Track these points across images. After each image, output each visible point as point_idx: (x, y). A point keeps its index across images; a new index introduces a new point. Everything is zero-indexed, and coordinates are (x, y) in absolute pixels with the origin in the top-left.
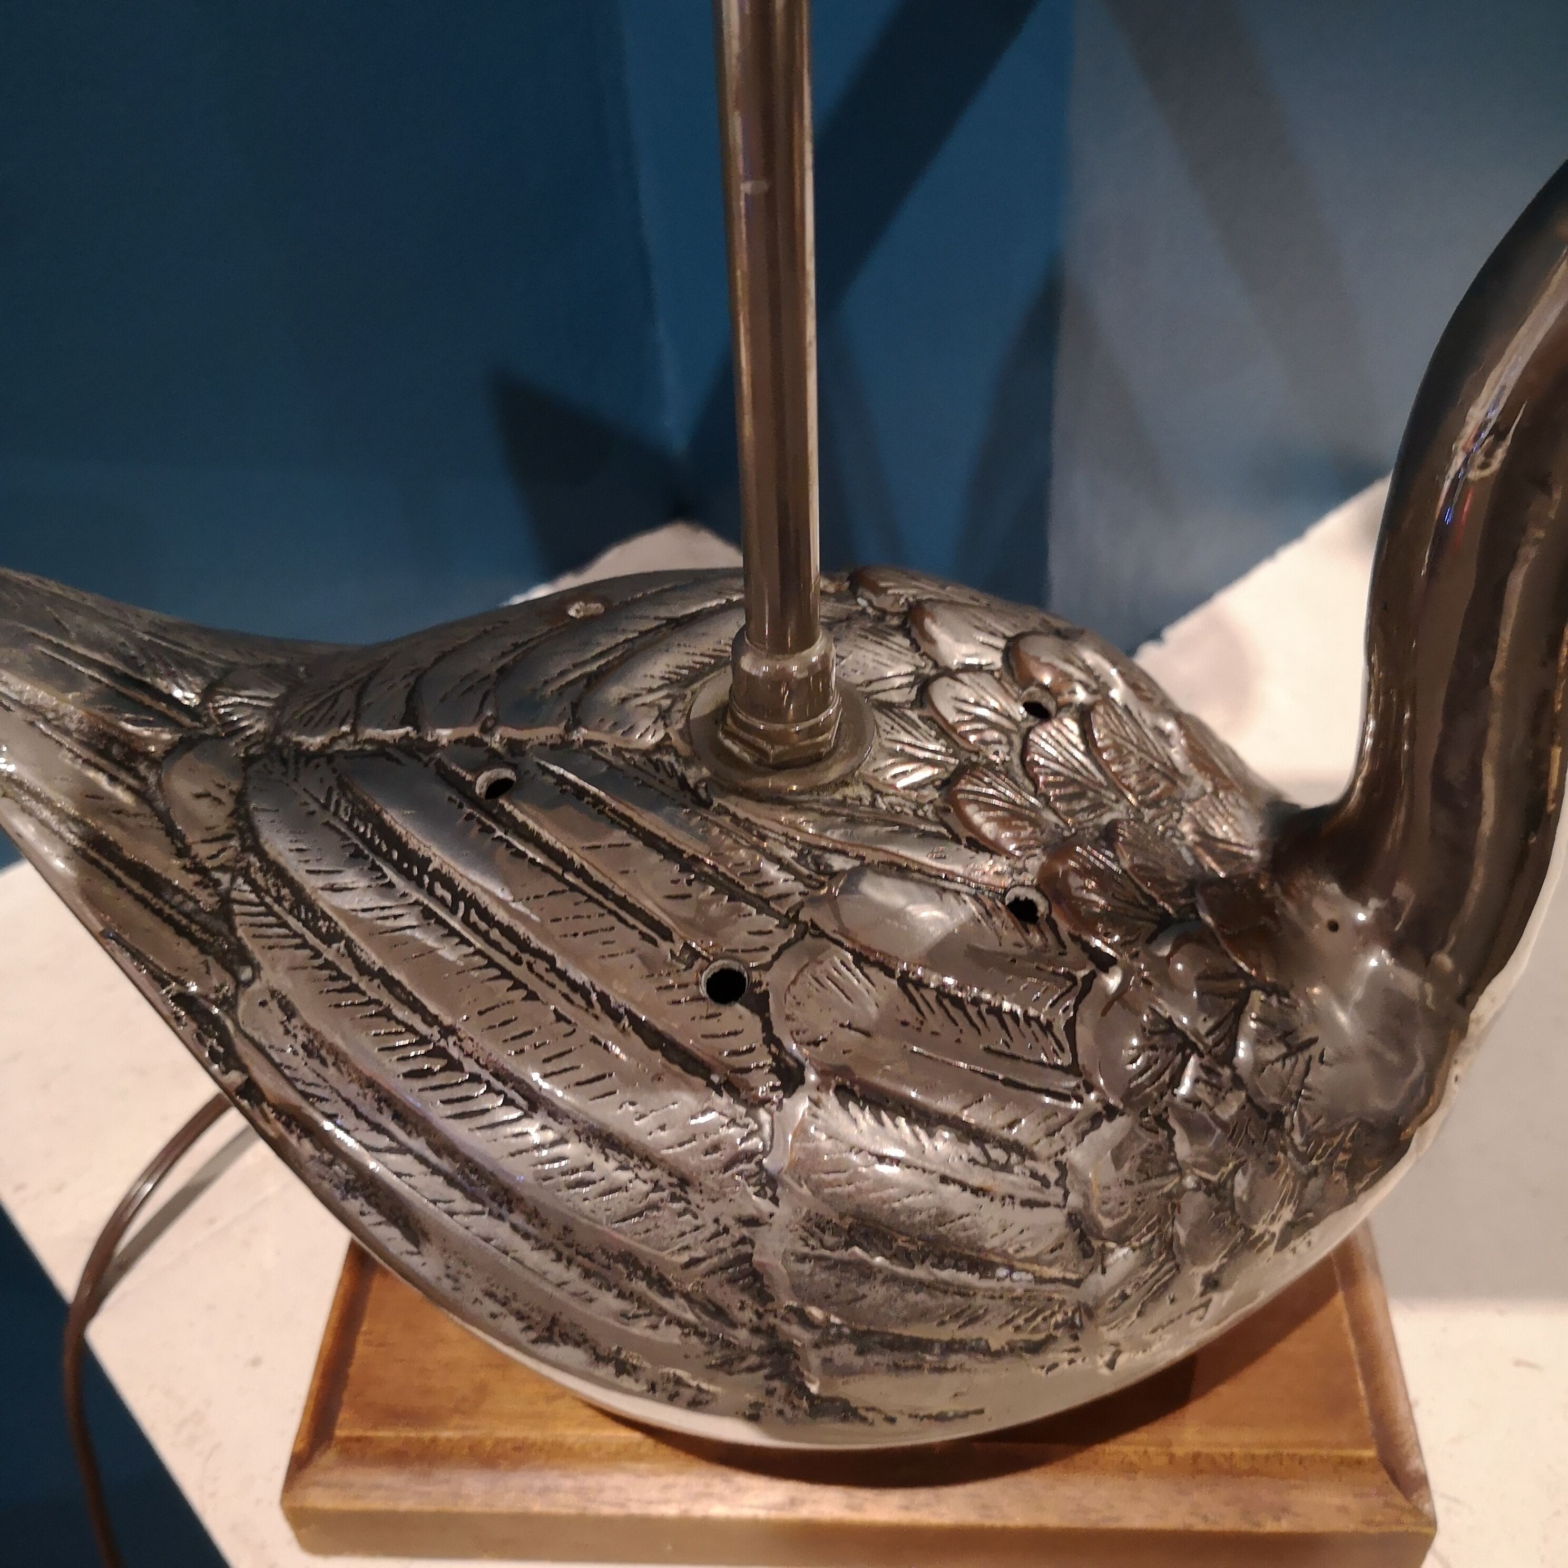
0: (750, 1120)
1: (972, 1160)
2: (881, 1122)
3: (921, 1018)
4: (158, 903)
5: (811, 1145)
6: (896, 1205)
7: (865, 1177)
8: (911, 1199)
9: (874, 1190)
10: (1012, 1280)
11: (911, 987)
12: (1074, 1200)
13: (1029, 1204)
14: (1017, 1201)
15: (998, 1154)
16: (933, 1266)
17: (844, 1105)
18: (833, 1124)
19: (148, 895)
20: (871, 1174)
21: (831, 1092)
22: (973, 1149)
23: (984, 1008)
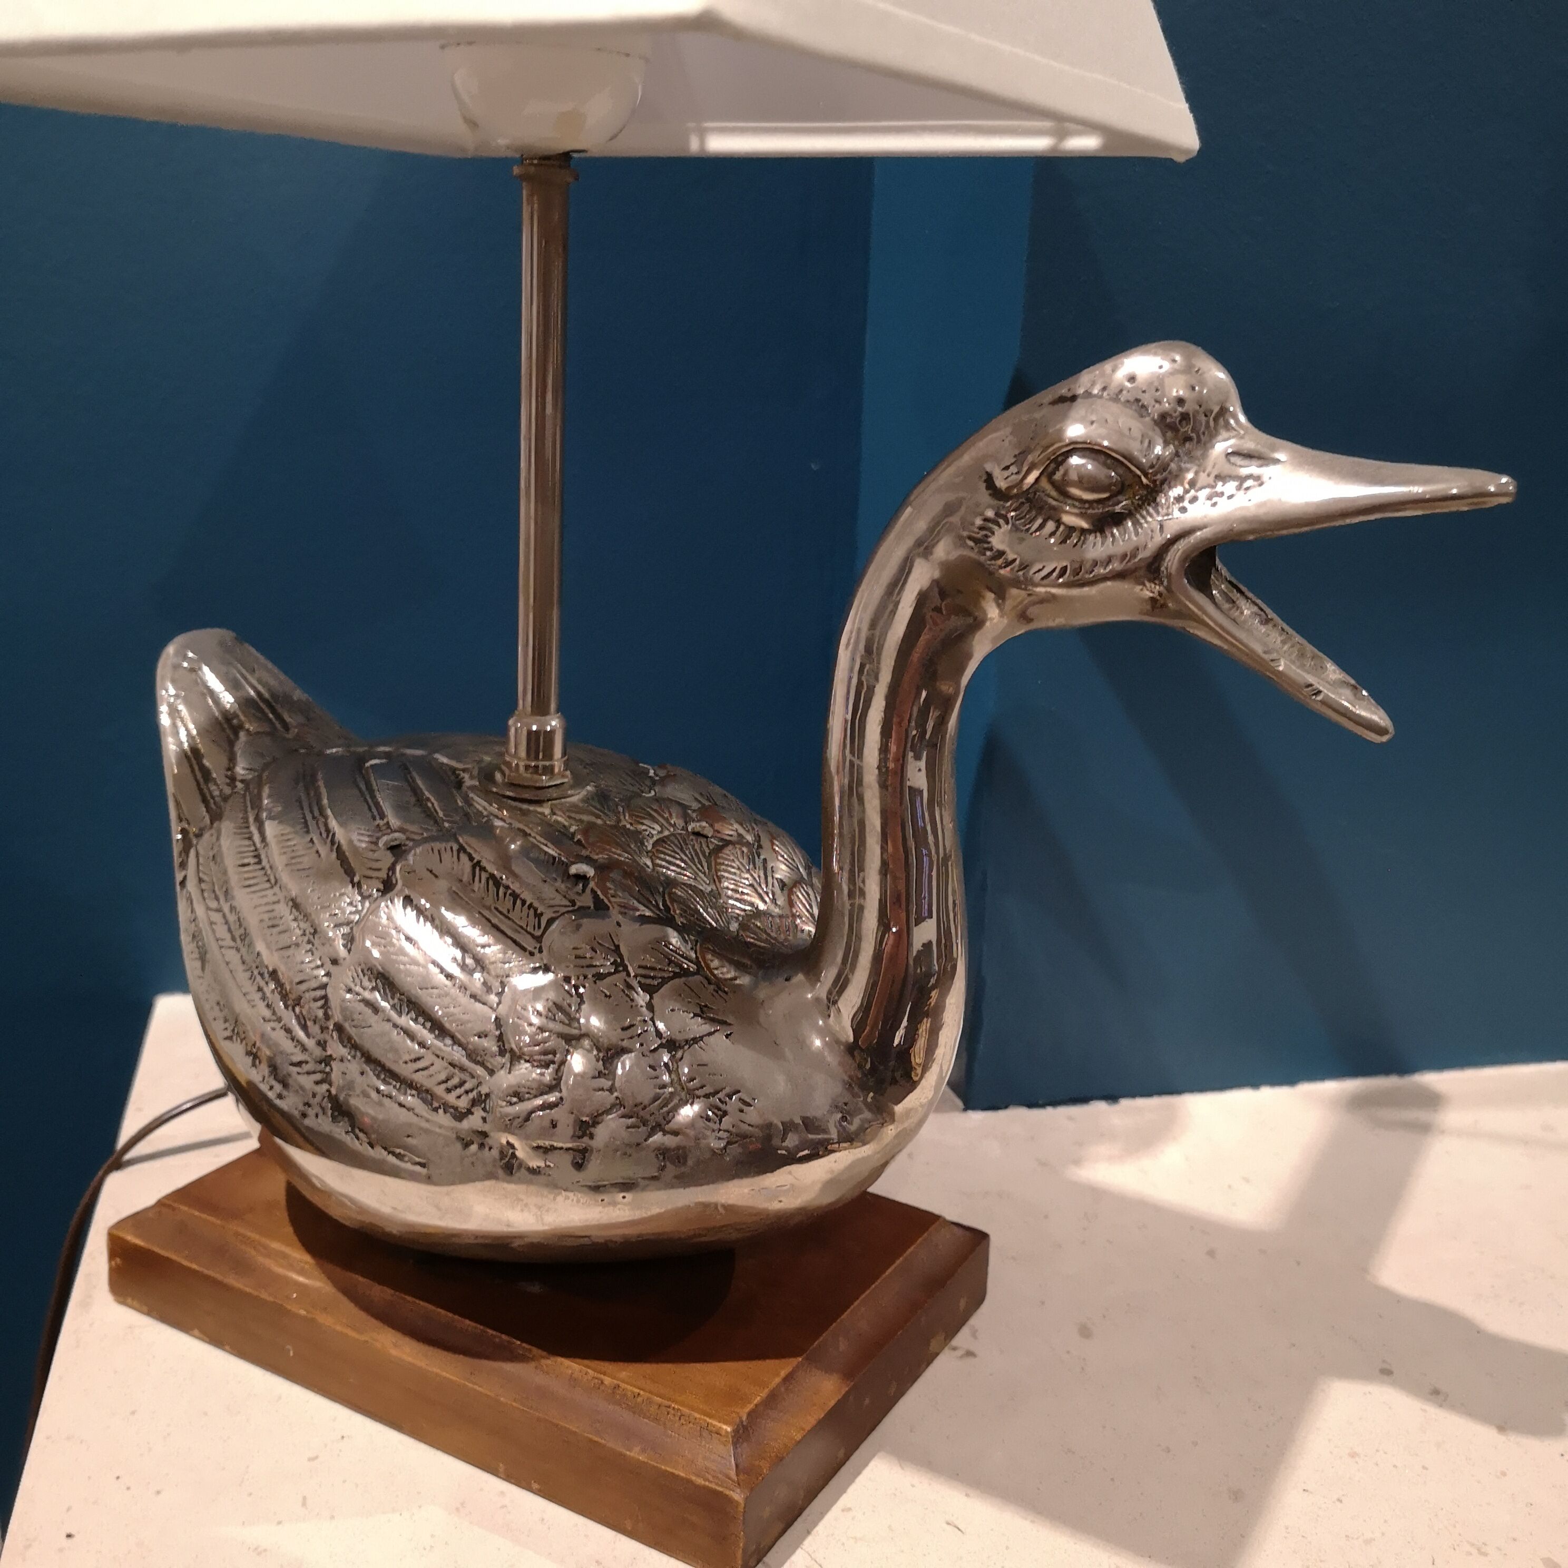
0: (360, 904)
1: (455, 959)
2: (418, 921)
3: (471, 882)
4: (203, 786)
5: (377, 920)
6: (402, 967)
7: (394, 945)
8: (412, 967)
9: (396, 954)
10: (452, 1049)
11: (477, 869)
12: (502, 1009)
13: (473, 997)
14: (468, 993)
15: (469, 961)
16: (412, 1019)
17: (405, 907)
18: (393, 913)
19: (201, 781)
20: (398, 945)
21: (402, 898)
22: (458, 954)
23: (510, 891)
